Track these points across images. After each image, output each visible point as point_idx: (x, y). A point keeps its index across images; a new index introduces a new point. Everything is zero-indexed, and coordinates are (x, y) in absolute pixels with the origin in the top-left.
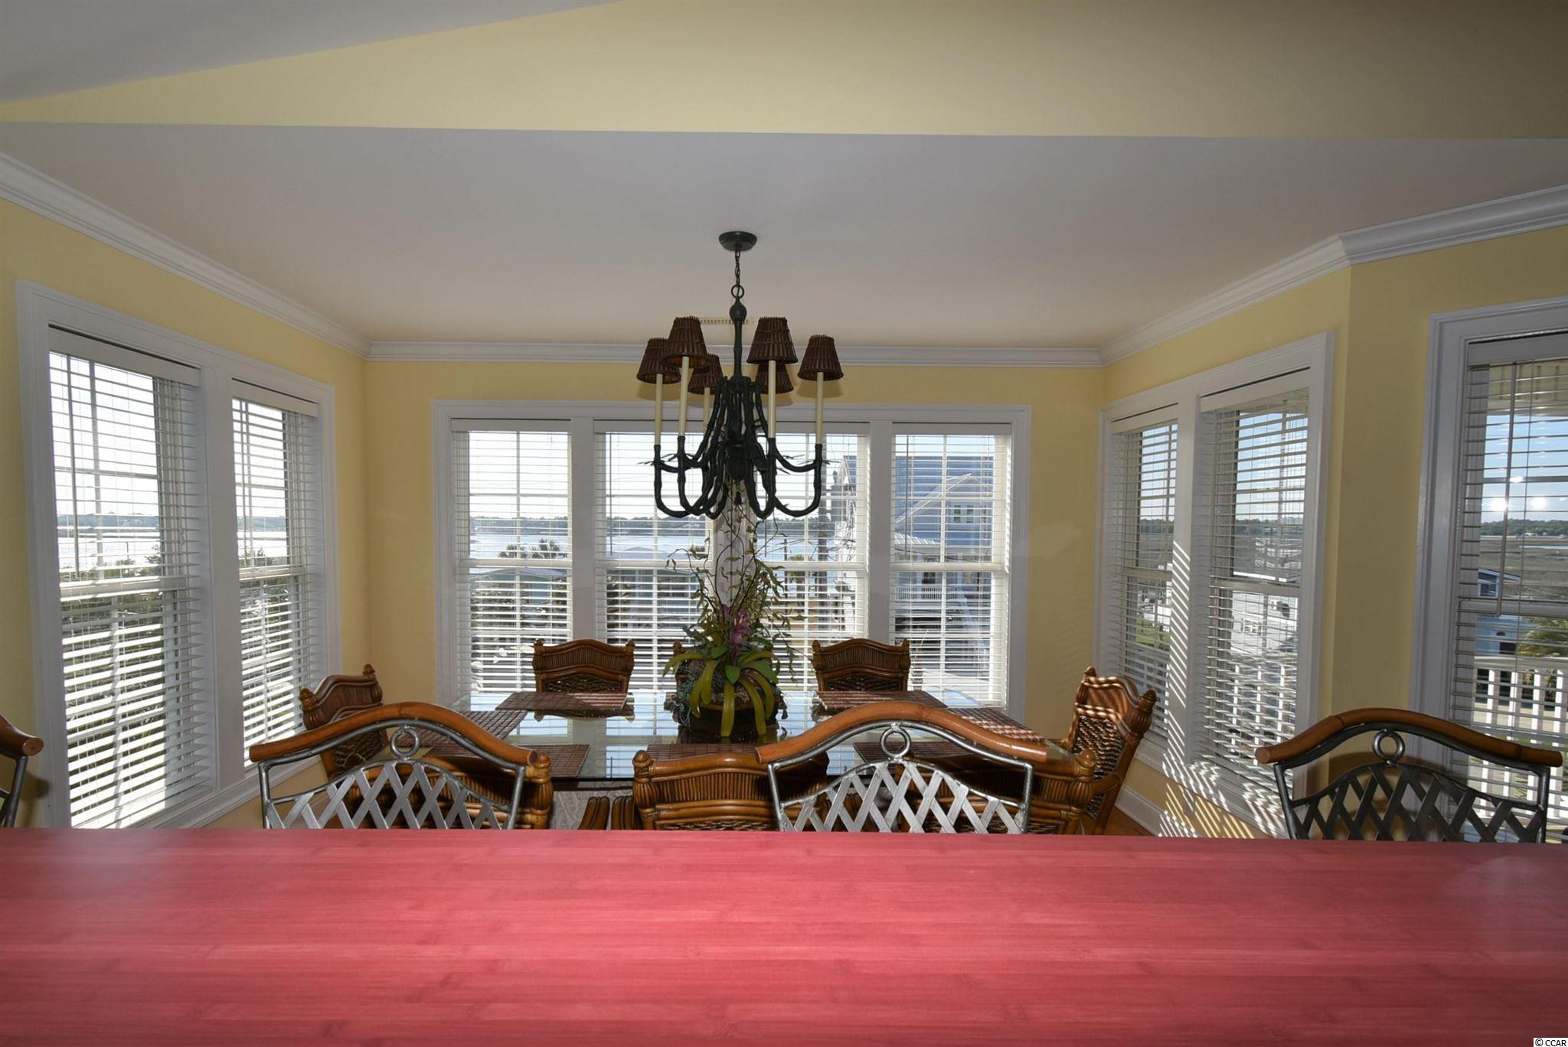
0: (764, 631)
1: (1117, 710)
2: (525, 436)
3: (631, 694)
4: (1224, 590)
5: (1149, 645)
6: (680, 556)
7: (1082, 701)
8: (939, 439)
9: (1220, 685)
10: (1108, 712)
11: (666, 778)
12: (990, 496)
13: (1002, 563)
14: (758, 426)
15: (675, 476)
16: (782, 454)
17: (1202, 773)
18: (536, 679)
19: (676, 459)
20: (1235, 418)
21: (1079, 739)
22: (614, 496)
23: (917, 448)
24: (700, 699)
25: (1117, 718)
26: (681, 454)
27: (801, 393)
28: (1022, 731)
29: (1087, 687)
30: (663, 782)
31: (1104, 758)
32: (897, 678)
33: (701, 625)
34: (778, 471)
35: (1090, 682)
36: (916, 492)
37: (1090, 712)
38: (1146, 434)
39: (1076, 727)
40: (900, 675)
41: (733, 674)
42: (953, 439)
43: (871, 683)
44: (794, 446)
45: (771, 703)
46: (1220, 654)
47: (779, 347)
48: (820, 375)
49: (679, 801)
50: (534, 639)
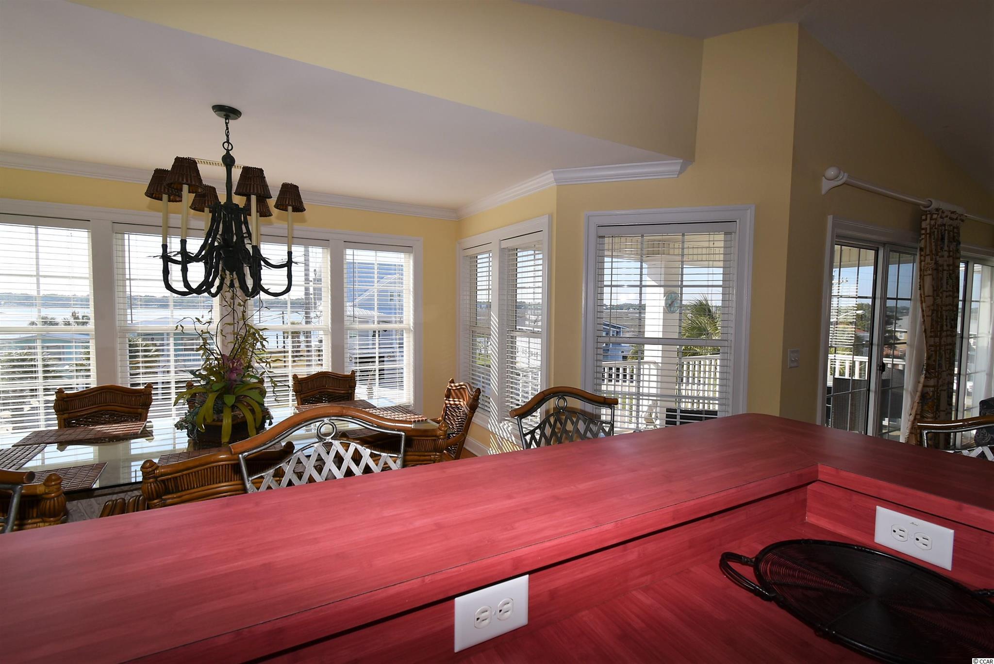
0: (254, 370)
1: (464, 400)
2: (42, 230)
3: (150, 422)
4: (513, 336)
5: (482, 365)
6: (188, 322)
7: (448, 397)
8: (372, 253)
9: (512, 383)
10: (460, 401)
11: (170, 476)
12: (402, 287)
13: (409, 325)
14: (246, 237)
15: (179, 267)
16: (264, 256)
17: (505, 427)
18: (58, 419)
19: (180, 255)
20: (516, 252)
21: (446, 417)
22: (133, 280)
23: (359, 258)
24: (204, 419)
25: (464, 404)
26: (183, 252)
27: (278, 218)
28: (416, 416)
29: (450, 389)
30: (167, 479)
31: (458, 425)
32: (348, 393)
33: (205, 369)
34: (262, 266)
35: (451, 386)
36: (359, 284)
37: (452, 402)
38: (479, 257)
39: (445, 411)
40: (350, 391)
41: (230, 400)
42: (380, 254)
43: (332, 397)
44: (273, 252)
45: (259, 416)
46: (512, 368)
47: (257, 188)
48: (290, 208)
49: (182, 491)
50: (55, 389)
